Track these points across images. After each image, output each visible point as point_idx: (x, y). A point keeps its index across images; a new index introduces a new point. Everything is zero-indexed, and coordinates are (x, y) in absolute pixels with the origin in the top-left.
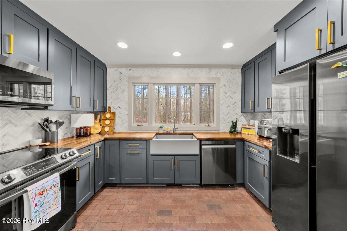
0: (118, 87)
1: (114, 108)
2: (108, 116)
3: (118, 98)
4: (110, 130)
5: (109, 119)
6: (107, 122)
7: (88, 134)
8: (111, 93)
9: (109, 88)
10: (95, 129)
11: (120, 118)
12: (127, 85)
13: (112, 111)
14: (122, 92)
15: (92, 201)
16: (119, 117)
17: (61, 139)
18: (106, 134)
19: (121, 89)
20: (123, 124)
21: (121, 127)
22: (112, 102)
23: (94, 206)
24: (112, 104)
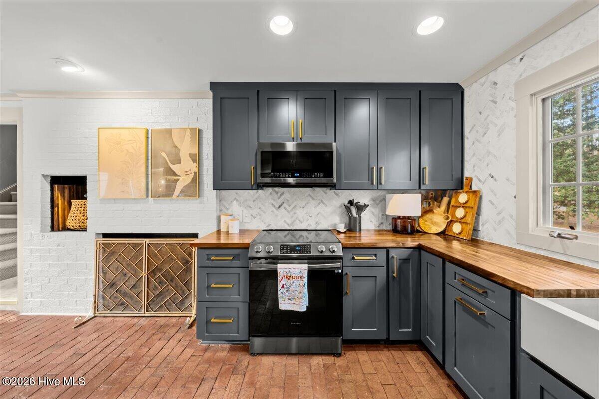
0: (488, 124)
1: (480, 180)
2: (463, 198)
3: (489, 153)
4: (464, 233)
5: (464, 206)
6: (460, 213)
7: (408, 230)
8: (473, 144)
9: (469, 133)
10: (432, 223)
11: (493, 204)
12: (512, 109)
13: (474, 188)
14: (499, 135)
15: (385, 349)
16: (490, 201)
17: (375, 230)
18: (454, 240)
19: (496, 125)
20: (500, 222)
21: (495, 230)
22: (474, 166)
23: (378, 359)
24: (474, 170)
